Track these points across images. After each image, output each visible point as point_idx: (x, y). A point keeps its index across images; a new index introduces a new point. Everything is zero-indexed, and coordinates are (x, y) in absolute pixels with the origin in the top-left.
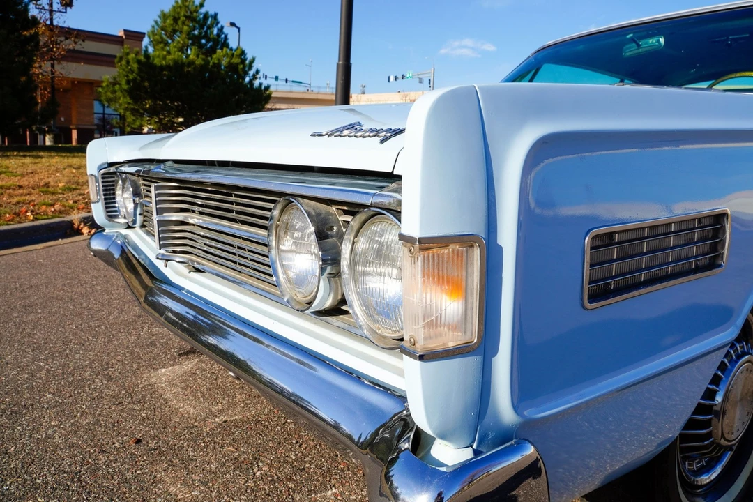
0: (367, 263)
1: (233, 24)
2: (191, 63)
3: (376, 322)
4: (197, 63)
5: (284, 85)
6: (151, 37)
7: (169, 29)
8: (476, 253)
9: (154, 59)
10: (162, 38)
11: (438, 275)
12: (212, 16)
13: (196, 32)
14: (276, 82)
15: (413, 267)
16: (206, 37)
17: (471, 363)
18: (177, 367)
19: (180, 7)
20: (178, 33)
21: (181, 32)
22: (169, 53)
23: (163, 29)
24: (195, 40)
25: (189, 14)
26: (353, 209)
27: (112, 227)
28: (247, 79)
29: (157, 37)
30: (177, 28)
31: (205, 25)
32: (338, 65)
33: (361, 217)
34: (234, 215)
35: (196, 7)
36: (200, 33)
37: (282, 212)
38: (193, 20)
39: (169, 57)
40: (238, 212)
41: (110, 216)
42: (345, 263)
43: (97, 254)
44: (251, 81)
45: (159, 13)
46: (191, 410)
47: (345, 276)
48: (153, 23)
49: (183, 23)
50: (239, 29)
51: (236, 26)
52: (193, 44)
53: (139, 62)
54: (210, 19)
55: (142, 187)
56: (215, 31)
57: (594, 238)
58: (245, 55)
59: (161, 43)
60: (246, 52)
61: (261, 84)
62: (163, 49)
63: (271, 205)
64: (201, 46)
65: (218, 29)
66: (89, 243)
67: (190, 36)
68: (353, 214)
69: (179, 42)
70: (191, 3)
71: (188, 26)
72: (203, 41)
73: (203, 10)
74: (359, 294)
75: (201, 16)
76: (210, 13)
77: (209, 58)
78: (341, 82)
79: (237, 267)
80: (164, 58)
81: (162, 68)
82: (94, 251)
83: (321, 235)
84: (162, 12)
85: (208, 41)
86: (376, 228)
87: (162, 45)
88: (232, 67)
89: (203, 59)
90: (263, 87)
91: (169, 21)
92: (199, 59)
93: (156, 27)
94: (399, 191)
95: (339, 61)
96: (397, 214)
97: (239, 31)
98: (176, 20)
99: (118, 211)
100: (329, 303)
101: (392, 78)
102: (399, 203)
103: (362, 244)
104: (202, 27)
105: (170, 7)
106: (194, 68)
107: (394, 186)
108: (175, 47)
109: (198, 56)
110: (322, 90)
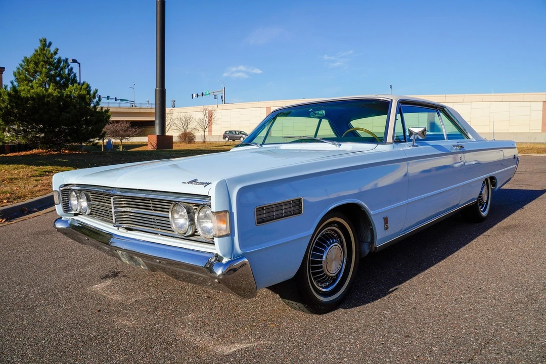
0: (202, 219)
1: (74, 61)
2: (50, 95)
3: (206, 234)
4: (54, 94)
5: (114, 103)
6: (17, 76)
7: (32, 71)
8: (228, 214)
9: (20, 92)
10: (26, 77)
11: (220, 219)
12: (64, 61)
13: (52, 72)
14: (108, 101)
15: (215, 218)
16: (59, 75)
17: (229, 238)
18: (103, 284)
19: (40, 55)
20: (38, 73)
21: (41, 73)
22: (32, 87)
23: (27, 70)
24: (52, 79)
25: (46, 59)
26: (197, 205)
27: (66, 216)
28: (92, 105)
29: (22, 76)
30: (37, 69)
31: (59, 67)
32: (156, 90)
33: (200, 207)
34: (151, 208)
35: (52, 54)
36: (55, 73)
37: (173, 207)
38: (50, 64)
39: (32, 91)
40: (153, 207)
41: (65, 211)
42: (196, 220)
43: (59, 230)
44: (95, 107)
45: (23, 59)
46: (119, 298)
47: (196, 224)
48: (19, 66)
49: (42, 66)
50: (79, 64)
51: (77, 62)
52: (50, 81)
53: (9, 95)
54: (62, 63)
55: (91, 196)
56: (67, 71)
57: (257, 209)
58: (90, 88)
59: (25, 80)
60: (90, 85)
61: (102, 108)
62: (27, 85)
63: (170, 205)
64: (57, 83)
65: (69, 70)
66: (55, 225)
67: (48, 75)
68: (198, 206)
69: (40, 80)
70: (48, 52)
71: (46, 68)
72: (58, 79)
73: (57, 57)
74: (201, 228)
75: (56, 61)
76: (62, 58)
77: (63, 91)
78: (158, 102)
79: (153, 226)
80: (29, 91)
81: (27, 99)
82: (58, 229)
83: (188, 212)
84: (26, 58)
85: (62, 78)
86: (204, 210)
87: (27, 82)
88: (82, 97)
89: (59, 92)
90: (104, 110)
91: (32, 65)
92: (56, 92)
93: (20, 68)
94: (210, 200)
95: (156, 88)
96: (210, 206)
97: (80, 66)
98: (36, 64)
99: (71, 207)
100: (190, 233)
101: (194, 95)
102: (211, 203)
103: (201, 214)
104: (56, 68)
105: (32, 54)
106: (52, 99)
107: (208, 199)
108: (37, 83)
109: (55, 90)
110: (143, 106)
